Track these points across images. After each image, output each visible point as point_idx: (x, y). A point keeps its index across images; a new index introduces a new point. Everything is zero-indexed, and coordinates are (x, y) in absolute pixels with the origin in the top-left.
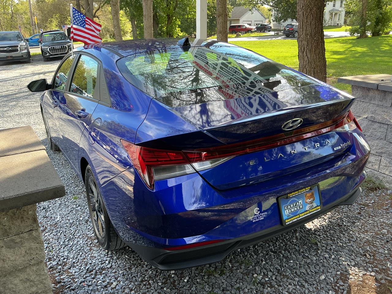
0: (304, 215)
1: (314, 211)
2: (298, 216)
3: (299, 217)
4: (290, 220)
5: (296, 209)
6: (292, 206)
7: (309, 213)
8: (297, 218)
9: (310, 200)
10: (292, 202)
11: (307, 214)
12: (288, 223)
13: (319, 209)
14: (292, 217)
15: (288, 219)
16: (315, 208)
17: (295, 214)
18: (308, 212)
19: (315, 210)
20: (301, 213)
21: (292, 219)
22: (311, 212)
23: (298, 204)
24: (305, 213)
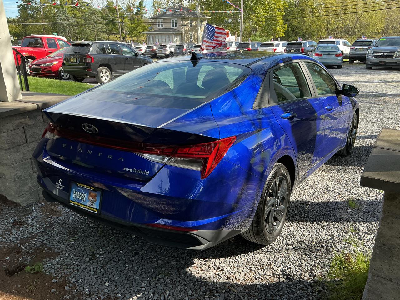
0: (84, 207)
1: (91, 210)
2: (79, 204)
3: (80, 206)
4: (73, 202)
5: (80, 198)
6: (79, 193)
7: (88, 209)
8: (78, 205)
9: (92, 200)
10: (79, 191)
11: (86, 208)
12: (71, 204)
13: (95, 211)
14: (76, 202)
15: (72, 201)
16: (93, 208)
17: (79, 201)
18: (87, 207)
19: (93, 210)
20: (82, 204)
21: (75, 203)
22: (89, 209)
23: (82, 195)
24: (85, 206)
